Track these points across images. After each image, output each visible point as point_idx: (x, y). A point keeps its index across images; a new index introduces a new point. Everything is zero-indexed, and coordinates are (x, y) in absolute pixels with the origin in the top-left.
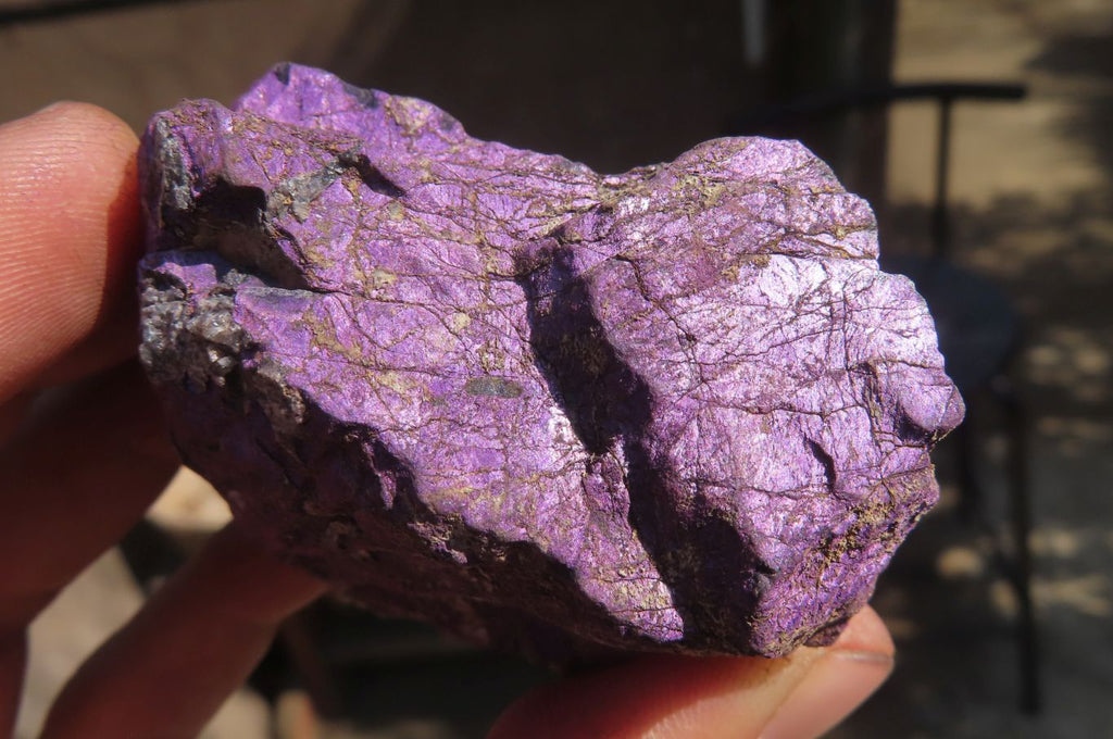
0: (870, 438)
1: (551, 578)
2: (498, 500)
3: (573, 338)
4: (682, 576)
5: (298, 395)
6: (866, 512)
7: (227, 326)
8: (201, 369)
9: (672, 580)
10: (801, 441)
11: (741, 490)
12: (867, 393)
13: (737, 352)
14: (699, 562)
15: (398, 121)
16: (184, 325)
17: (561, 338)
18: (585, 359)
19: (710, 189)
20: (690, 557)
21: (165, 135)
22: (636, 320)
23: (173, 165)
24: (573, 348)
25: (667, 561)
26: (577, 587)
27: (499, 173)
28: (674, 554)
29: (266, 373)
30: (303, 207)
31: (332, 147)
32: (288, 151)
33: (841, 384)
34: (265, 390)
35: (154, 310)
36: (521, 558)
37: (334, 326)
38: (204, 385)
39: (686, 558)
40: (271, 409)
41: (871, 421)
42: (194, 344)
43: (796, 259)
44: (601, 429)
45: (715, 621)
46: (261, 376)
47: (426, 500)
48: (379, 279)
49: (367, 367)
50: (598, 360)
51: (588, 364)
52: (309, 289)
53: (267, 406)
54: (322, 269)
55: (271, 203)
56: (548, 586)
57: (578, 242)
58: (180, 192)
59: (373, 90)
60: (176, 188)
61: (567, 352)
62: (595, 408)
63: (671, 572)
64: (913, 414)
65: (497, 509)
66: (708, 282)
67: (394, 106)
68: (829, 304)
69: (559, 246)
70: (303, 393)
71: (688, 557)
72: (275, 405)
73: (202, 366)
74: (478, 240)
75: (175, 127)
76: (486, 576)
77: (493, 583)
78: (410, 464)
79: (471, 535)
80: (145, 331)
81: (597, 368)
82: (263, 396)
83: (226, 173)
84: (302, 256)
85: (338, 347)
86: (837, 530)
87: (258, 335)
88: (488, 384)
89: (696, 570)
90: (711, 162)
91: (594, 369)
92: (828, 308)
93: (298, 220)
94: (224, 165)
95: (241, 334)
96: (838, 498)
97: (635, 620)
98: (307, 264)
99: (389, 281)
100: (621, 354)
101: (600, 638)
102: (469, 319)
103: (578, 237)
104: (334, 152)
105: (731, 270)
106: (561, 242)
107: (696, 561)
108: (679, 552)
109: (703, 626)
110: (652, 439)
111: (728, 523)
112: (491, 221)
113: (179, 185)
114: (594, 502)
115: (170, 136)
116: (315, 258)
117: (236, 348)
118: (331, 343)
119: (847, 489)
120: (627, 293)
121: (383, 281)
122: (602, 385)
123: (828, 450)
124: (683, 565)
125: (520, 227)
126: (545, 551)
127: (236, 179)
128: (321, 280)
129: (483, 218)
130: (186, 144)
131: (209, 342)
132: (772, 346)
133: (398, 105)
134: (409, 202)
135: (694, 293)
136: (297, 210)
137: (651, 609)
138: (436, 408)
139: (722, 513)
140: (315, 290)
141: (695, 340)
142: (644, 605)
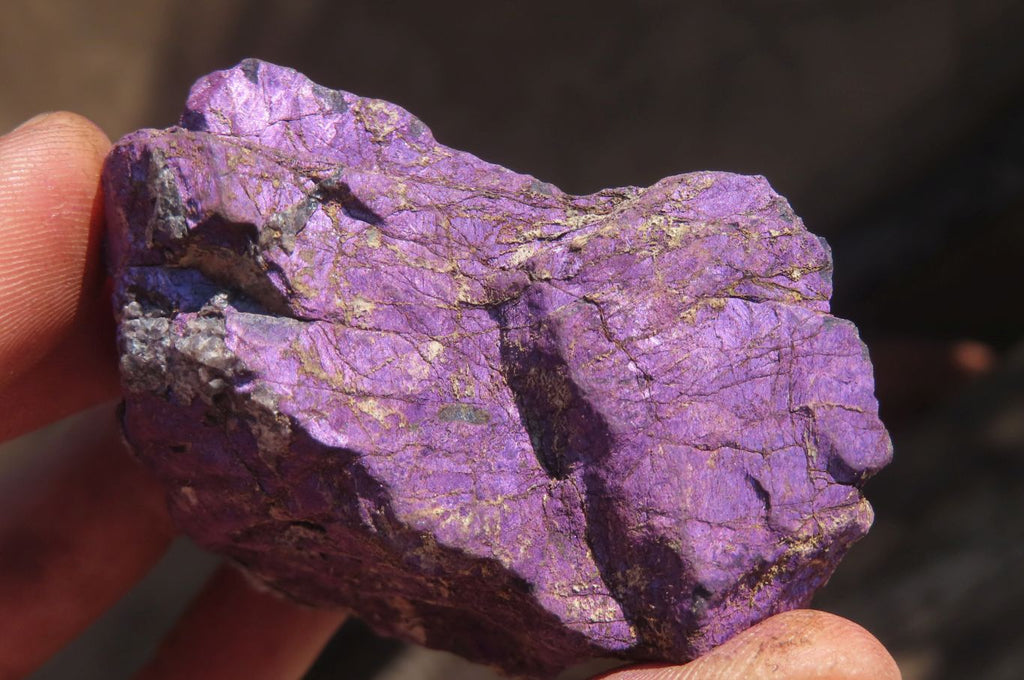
0: (805, 475)
1: (510, 590)
2: (467, 521)
3: (540, 372)
4: (630, 593)
5: (287, 420)
6: (797, 542)
7: (220, 351)
8: (189, 387)
9: (621, 596)
10: (743, 477)
11: (686, 521)
12: (805, 435)
13: (690, 392)
14: (646, 582)
15: (368, 127)
16: (173, 343)
17: (529, 370)
18: (550, 392)
19: (674, 229)
20: (638, 578)
21: (161, 166)
22: (599, 361)
23: (168, 196)
24: (540, 381)
25: (618, 579)
26: (534, 600)
27: (470, 194)
28: (624, 574)
29: (260, 401)
30: (291, 239)
31: (314, 174)
32: (276, 183)
33: (783, 425)
34: (256, 414)
35: (139, 324)
36: (484, 571)
37: (318, 355)
38: (189, 400)
39: (634, 578)
40: (260, 430)
41: (808, 461)
42: (183, 363)
43: (751, 303)
44: (561, 456)
45: (658, 633)
46: (254, 402)
47: (402, 520)
48: (358, 307)
49: (349, 394)
50: (563, 395)
51: (553, 397)
52: (294, 317)
53: (256, 427)
54: (306, 299)
55: (263, 239)
56: (506, 597)
57: (547, 280)
58: (176, 222)
59: (342, 92)
60: (172, 218)
61: (533, 383)
62: (557, 438)
63: (621, 589)
64: (845, 456)
65: (465, 529)
66: (667, 325)
67: (363, 109)
68: (778, 348)
69: (530, 282)
70: (293, 419)
71: (636, 576)
72: (265, 429)
73: (190, 383)
74: (450, 268)
75: (170, 158)
76: (444, 582)
77: (449, 589)
78: (387, 486)
79: (441, 551)
80: (128, 343)
81: (561, 402)
82: (253, 419)
83: (224, 210)
84: (289, 287)
85: (323, 375)
86: (769, 558)
87: (249, 361)
88: (459, 410)
89: (643, 588)
90: (677, 201)
91: (559, 403)
92: (777, 353)
93: (286, 251)
94: (221, 203)
95: (234, 361)
96: (772, 530)
97: (586, 631)
98: (293, 294)
99: (368, 309)
100: (584, 393)
101: (553, 645)
102: (442, 348)
103: (547, 275)
104: (316, 180)
105: (689, 313)
106: (531, 279)
107: (643, 580)
108: (628, 572)
109: (647, 637)
110: (608, 470)
111: (673, 550)
112: (463, 248)
113: (174, 215)
114: (552, 523)
115: (166, 167)
116: (301, 289)
117: (229, 372)
118: (317, 371)
119: (780, 522)
120: (592, 335)
121: (362, 309)
122: (565, 417)
123: (767, 486)
124: (631, 584)
125: (491, 254)
126: (508, 567)
127: (232, 215)
128: (306, 309)
129: (456, 245)
130: (182, 176)
131: (201, 365)
132: (723, 387)
133: (368, 109)
134: (385, 229)
135: (654, 335)
136: (286, 243)
137: (600, 622)
138: (411, 434)
139: (668, 541)
140: (300, 319)
141: (652, 379)
142: (593, 617)
